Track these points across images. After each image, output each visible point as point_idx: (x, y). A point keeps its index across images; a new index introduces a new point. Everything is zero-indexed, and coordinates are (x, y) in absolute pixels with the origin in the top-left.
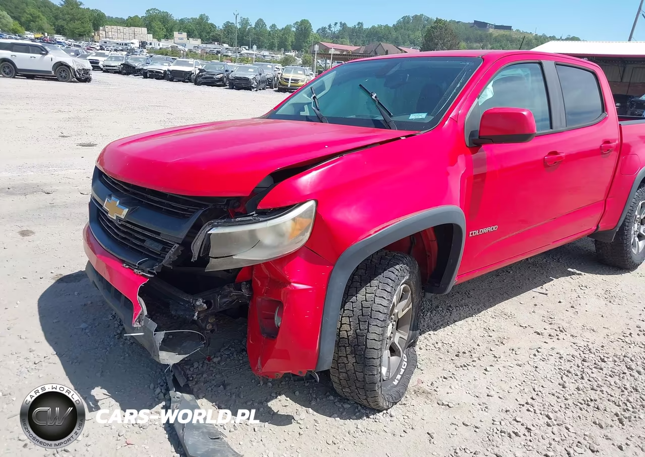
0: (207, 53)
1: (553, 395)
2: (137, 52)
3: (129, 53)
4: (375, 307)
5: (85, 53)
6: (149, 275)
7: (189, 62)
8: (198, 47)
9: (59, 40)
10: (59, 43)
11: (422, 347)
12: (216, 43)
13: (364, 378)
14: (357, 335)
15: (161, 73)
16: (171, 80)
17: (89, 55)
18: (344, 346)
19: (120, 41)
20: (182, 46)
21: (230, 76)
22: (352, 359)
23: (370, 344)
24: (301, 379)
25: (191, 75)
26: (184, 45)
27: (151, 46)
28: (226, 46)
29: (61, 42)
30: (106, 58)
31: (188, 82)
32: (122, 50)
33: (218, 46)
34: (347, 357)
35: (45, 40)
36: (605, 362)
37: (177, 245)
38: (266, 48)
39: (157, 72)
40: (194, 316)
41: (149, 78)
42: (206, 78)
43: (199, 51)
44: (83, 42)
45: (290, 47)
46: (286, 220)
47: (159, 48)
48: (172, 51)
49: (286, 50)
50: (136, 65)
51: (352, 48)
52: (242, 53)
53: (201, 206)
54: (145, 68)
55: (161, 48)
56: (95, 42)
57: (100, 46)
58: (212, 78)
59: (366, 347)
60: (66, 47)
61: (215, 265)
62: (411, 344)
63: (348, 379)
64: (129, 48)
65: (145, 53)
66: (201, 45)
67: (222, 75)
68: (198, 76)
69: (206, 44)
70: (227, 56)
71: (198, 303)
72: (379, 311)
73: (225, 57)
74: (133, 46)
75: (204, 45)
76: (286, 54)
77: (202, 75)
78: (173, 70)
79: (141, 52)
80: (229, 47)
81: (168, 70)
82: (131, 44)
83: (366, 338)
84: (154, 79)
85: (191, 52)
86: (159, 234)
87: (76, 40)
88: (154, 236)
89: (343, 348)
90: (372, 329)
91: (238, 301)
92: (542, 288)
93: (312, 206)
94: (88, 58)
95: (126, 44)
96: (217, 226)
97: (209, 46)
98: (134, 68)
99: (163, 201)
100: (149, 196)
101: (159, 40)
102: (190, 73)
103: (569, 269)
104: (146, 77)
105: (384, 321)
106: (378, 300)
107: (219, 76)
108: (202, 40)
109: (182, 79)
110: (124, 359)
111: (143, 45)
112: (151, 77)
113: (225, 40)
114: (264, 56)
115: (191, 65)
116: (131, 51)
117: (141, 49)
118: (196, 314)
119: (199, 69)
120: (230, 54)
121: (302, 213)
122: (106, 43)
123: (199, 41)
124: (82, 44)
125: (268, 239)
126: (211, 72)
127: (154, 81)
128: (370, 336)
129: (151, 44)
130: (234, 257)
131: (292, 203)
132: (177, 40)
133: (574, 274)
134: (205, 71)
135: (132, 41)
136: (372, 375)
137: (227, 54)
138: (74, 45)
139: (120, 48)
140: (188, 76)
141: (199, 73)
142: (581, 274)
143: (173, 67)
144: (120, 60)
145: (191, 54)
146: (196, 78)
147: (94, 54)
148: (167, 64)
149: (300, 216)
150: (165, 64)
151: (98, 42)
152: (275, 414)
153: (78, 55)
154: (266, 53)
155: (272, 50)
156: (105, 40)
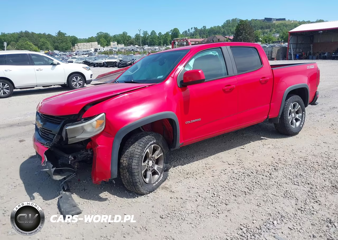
0: (127, 51)
1: (221, 186)
2: (93, 54)
3: (89, 55)
4: (135, 153)
5: (67, 58)
6: (49, 147)
7: (115, 57)
8: (123, 48)
9: (56, 53)
10: (56, 54)
11: (173, 172)
12: (132, 45)
13: (133, 180)
14: (129, 164)
15: (102, 64)
16: (107, 67)
17: (68, 59)
18: (125, 169)
19: (85, 50)
20: (115, 48)
21: (134, 62)
22: (128, 174)
23: (133, 167)
24: (108, 183)
25: (116, 63)
26: (116, 48)
27: (100, 50)
28: (137, 46)
29: (57, 54)
30: (76, 60)
31: (115, 67)
32: (86, 54)
33: (133, 47)
34: (126, 173)
35: (50, 54)
36: (253, 173)
37: (57, 135)
38: (157, 45)
39: (100, 63)
40: (69, 162)
41: (96, 67)
42: (123, 64)
43: (123, 51)
44: (67, 52)
45: (169, 43)
46: (93, 121)
47: (103, 51)
48: (110, 52)
49: (167, 45)
50: (90, 61)
51: (201, 40)
52: (145, 49)
53: (63, 119)
54: (94, 62)
55: (104, 51)
56: (73, 52)
57: (76, 54)
58: (126, 64)
59: (132, 169)
60: (59, 56)
61: (71, 141)
62: (166, 170)
63: (128, 182)
64: (89, 53)
65: (97, 54)
66: (124, 47)
67: (131, 62)
68: (119, 63)
69: (127, 46)
70: (137, 51)
71: (70, 157)
72: (136, 154)
73: (136, 52)
74: (91, 51)
75: (126, 47)
76: (167, 47)
77: (121, 63)
78: (107, 62)
79: (95, 54)
80: (138, 47)
81: (105, 62)
82: (90, 51)
83: (132, 165)
84: (99, 67)
85: (119, 51)
86: (51, 131)
87: (64, 52)
88: (50, 132)
89: (124, 170)
90: (134, 161)
91: (87, 156)
92: (243, 146)
93: (103, 115)
94: (68, 60)
95: (88, 51)
96: (68, 126)
97: (128, 47)
98: (89, 62)
99: (54, 119)
100: (50, 118)
101: (104, 47)
102: (115, 62)
103: (262, 137)
104: (95, 66)
105: (138, 158)
106: (136, 150)
107: (129, 62)
108: (125, 44)
109: (112, 66)
110: (49, 183)
111: (96, 50)
112: (97, 66)
113: (136, 43)
114: (155, 49)
115: (116, 58)
116: (90, 54)
117: (95, 53)
118: (70, 161)
119: (120, 60)
120: (138, 50)
121: (99, 118)
122: (78, 51)
123: (123, 45)
124: (67, 54)
125: (89, 129)
126: (126, 61)
127: (99, 68)
128: (133, 164)
129: (99, 49)
130: (76, 137)
131: (95, 115)
132: (112, 46)
133: (263, 139)
134: (122, 61)
135: (90, 49)
136: (135, 179)
137: (136, 50)
138: (63, 55)
139: (85, 53)
140: (115, 64)
141: (120, 62)
142: (267, 139)
143: (108, 60)
144: (83, 60)
145: (119, 52)
146: (118, 64)
147: (71, 58)
148: (105, 59)
149: (98, 119)
150: (103, 59)
151: (74, 52)
152: (101, 198)
153: (63, 59)
154: (157, 48)
155: (160, 45)
156: (78, 50)
